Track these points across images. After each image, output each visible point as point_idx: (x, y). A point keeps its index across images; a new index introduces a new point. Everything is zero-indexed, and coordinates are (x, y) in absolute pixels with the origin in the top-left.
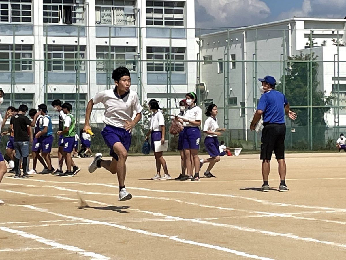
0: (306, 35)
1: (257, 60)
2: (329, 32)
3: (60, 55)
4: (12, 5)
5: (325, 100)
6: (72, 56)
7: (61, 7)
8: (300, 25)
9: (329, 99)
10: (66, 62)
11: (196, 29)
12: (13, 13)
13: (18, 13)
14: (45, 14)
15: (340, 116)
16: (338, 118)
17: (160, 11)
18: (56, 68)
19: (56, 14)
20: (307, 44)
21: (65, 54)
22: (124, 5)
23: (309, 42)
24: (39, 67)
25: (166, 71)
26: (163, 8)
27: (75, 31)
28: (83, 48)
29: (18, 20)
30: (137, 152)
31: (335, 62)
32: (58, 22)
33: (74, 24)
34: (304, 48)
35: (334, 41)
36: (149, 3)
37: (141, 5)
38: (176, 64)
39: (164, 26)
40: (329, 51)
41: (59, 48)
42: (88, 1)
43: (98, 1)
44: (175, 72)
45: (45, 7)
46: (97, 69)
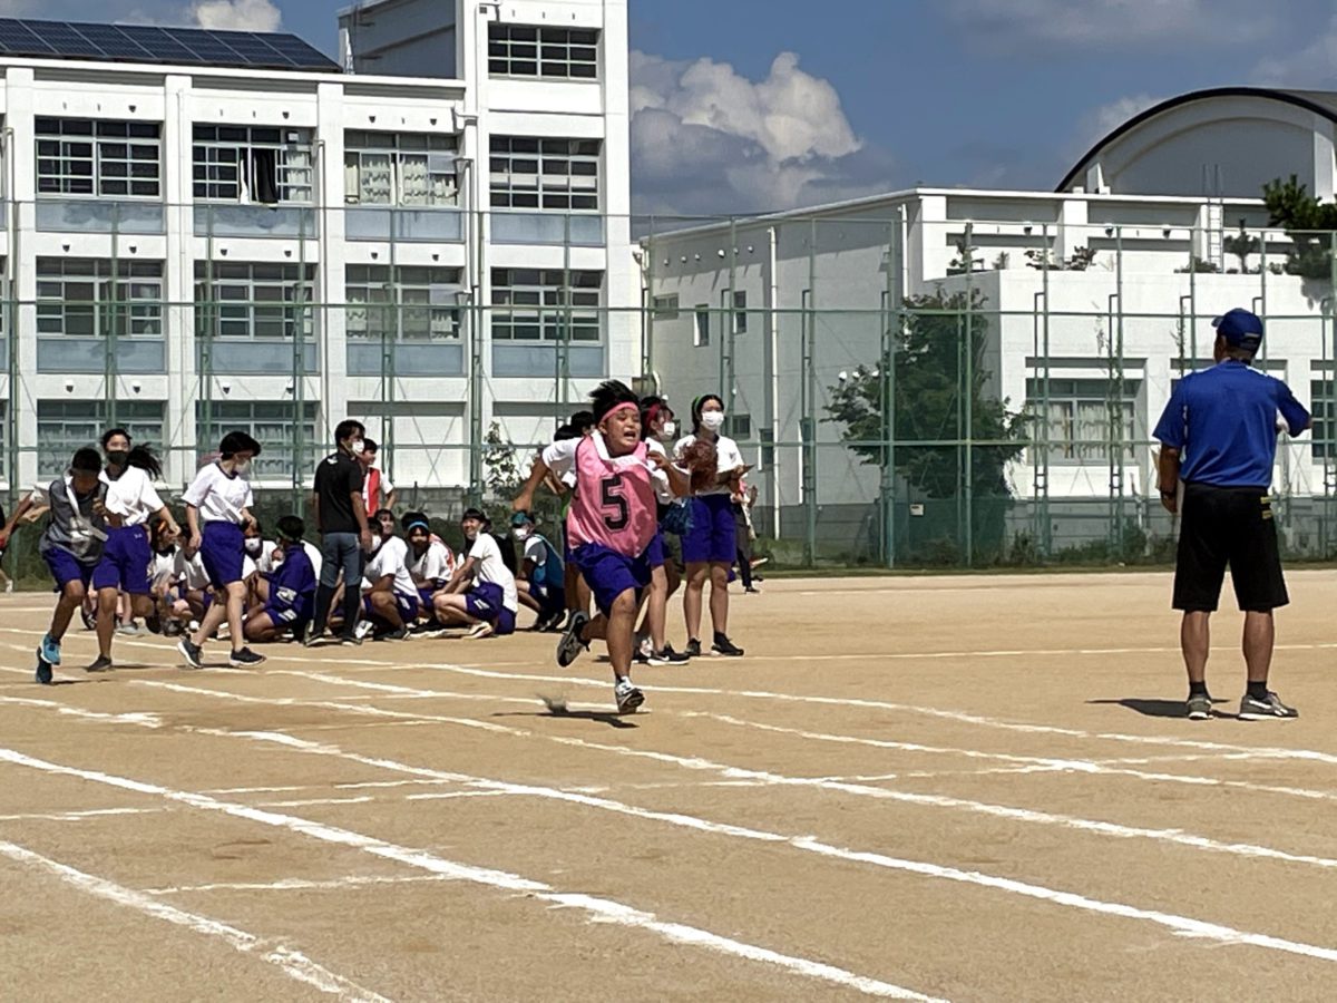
0: (952, 239)
1: (817, 308)
2: (1018, 229)
3: (241, 292)
4: (103, 146)
5: (1007, 424)
6: (274, 293)
7: (244, 151)
8: (933, 207)
9: (1018, 421)
10: (258, 310)
11: (633, 220)
12: (106, 169)
13: (121, 169)
14: (198, 172)
15: (1050, 469)
16: (1045, 474)
17: (530, 167)
18: (228, 329)
19: (232, 173)
20: (954, 262)
21: (256, 288)
22: (426, 148)
23: (959, 258)
24: (180, 327)
25: (547, 337)
26: (540, 158)
27: (284, 221)
28: (311, 270)
29: (120, 188)
31: (1036, 313)
32: (234, 196)
33: (282, 203)
34: (944, 275)
35: (1030, 254)
36: (498, 142)
37: (476, 148)
38: (576, 320)
39: (540, 209)
40: (1018, 284)
41: (239, 269)
42: (322, 135)
43: (352, 136)
44: (573, 343)
45: (198, 154)
46: (349, 333)
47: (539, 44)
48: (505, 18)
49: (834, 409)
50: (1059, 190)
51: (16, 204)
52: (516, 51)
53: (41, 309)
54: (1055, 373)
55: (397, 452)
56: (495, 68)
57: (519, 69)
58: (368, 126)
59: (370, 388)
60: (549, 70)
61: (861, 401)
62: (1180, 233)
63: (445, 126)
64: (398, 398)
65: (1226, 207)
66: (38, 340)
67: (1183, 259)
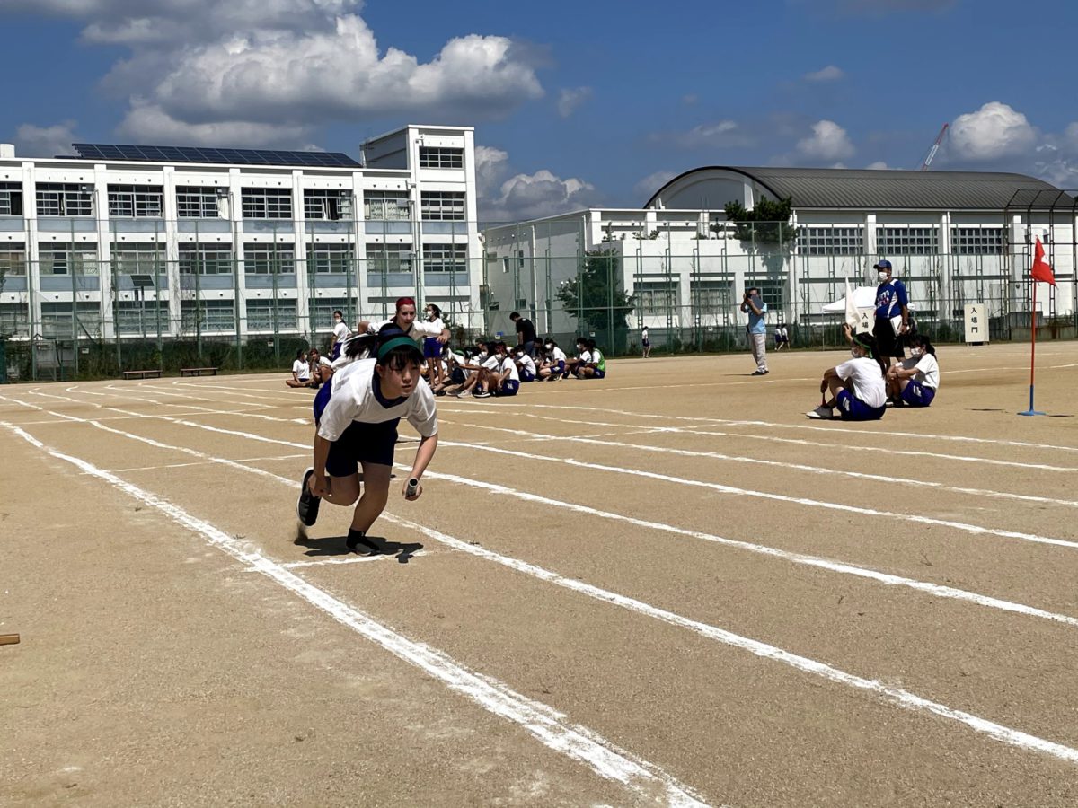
0: (603, 228)
1: (552, 256)
2: (628, 224)
3: (325, 255)
4: (269, 198)
5: (627, 300)
6: (338, 255)
7: (324, 200)
8: (596, 216)
9: (631, 299)
10: (332, 262)
11: (479, 224)
12: (270, 208)
13: (276, 208)
14: (306, 208)
15: (644, 317)
16: (642, 320)
17: (437, 204)
18: (320, 270)
19: (320, 209)
20: (605, 237)
21: (331, 253)
22: (396, 197)
23: (606, 235)
24: (301, 270)
26: (441, 200)
27: (341, 227)
28: (352, 246)
29: (276, 215)
31: (637, 257)
32: (321, 217)
33: (340, 220)
34: (601, 242)
35: (634, 234)
36: (424, 194)
37: (416, 196)
38: (457, 263)
39: (442, 220)
40: (630, 245)
41: (324, 246)
42: (355, 192)
43: (367, 193)
44: (456, 272)
45: (306, 201)
46: (368, 271)
47: (439, 155)
48: (426, 145)
49: (559, 296)
50: (645, 208)
51: (236, 222)
52: (431, 158)
53: (246, 263)
54: (645, 280)
56: (423, 165)
57: (432, 165)
58: (372, 188)
59: (377, 292)
60: (444, 165)
61: (569, 293)
62: (693, 224)
63: (403, 188)
64: (388, 295)
65: (710, 213)
66: (246, 276)
67: (694, 234)
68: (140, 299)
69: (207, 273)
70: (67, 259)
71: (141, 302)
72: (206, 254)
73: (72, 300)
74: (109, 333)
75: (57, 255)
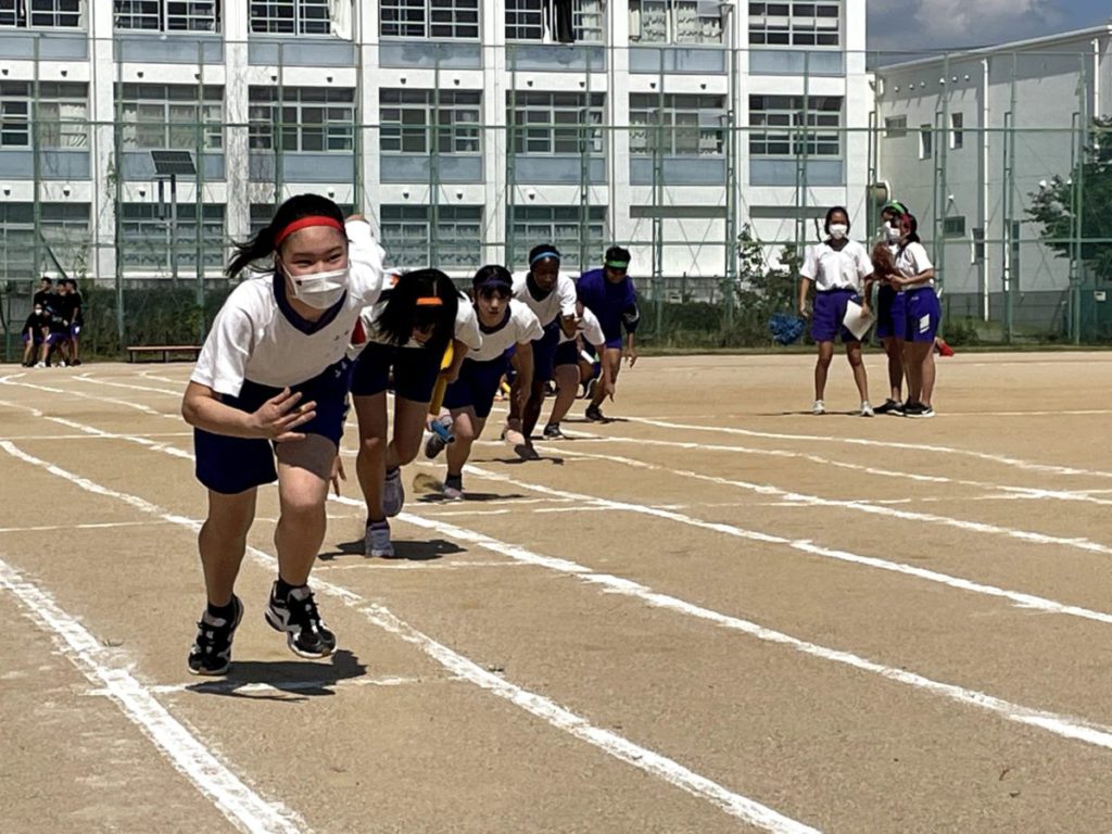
1: (1016, 128)
3: (544, 116)
6: (570, 117)
10: (558, 132)
11: (867, 53)
12: (436, 16)
13: (447, 16)
14: (509, 18)
17: (783, 11)
18: (533, 147)
19: (536, 19)
21: (556, 113)
24: (495, 144)
25: (795, 152)
26: (791, 3)
27: (579, 57)
28: (599, 98)
29: (447, 32)
30: (723, 345)
32: (538, 37)
33: (578, 42)
38: (821, 138)
39: (791, 46)
41: (544, 97)
44: (818, 157)
45: (510, 3)
46: (632, 150)
49: (1033, 211)
51: (360, 46)
53: (383, 131)
55: (664, 248)
59: (644, 196)
61: (1057, 205)
64: (666, 202)
66: (382, 157)
68: (167, 199)
69: (304, 149)
70: (29, 116)
71: (170, 205)
72: (304, 109)
73: (32, 200)
74: (102, 268)
75: (10, 107)
